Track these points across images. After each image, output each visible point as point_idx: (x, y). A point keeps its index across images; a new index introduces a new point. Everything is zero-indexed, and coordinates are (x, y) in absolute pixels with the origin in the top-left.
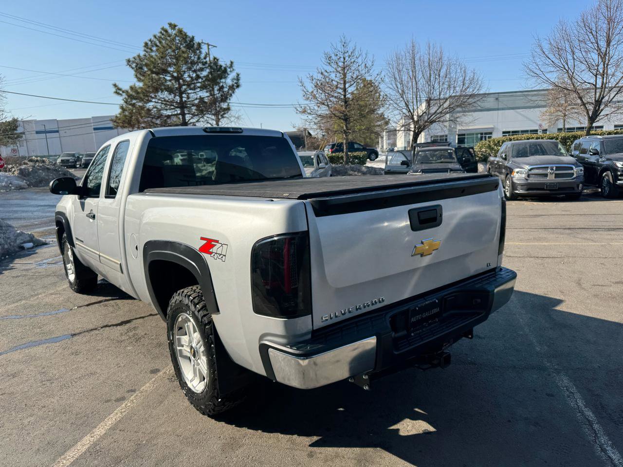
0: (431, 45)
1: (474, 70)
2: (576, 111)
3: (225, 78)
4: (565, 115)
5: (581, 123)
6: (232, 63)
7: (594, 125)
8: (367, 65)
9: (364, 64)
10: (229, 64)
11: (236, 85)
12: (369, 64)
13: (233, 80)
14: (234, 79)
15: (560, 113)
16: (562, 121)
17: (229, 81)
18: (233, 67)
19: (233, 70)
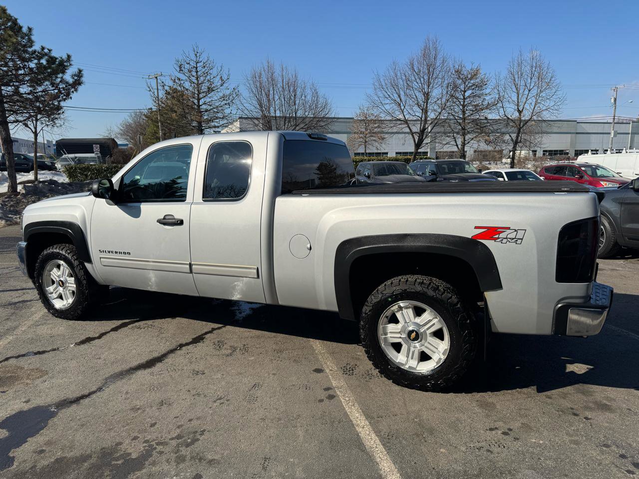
0: (284, 66)
1: (324, 95)
2: (374, 138)
3: (63, 72)
4: (366, 142)
5: (377, 149)
6: (69, 57)
7: (419, 151)
8: (223, 78)
9: (219, 76)
10: (65, 57)
11: (77, 82)
12: (224, 78)
13: (73, 76)
14: (75, 75)
15: (362, 140)
16: (363, 146)
17: (68, 77)
18: (71, 62)
19: (70, 65)
